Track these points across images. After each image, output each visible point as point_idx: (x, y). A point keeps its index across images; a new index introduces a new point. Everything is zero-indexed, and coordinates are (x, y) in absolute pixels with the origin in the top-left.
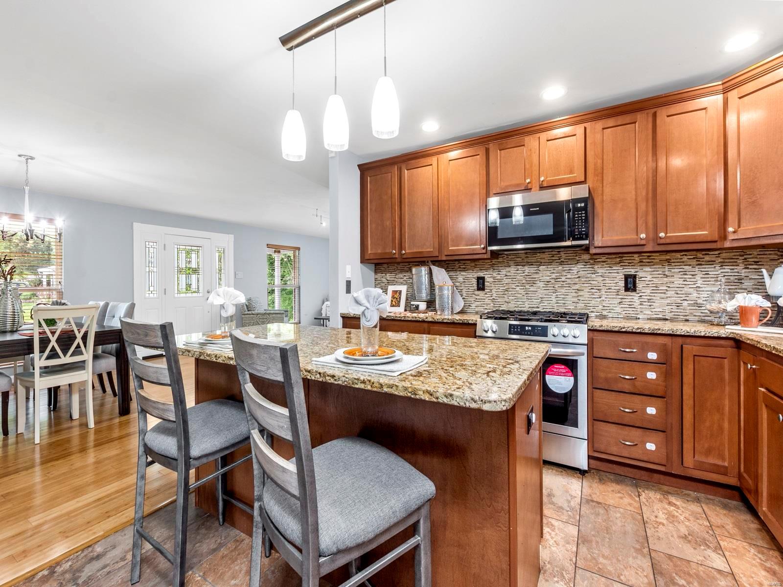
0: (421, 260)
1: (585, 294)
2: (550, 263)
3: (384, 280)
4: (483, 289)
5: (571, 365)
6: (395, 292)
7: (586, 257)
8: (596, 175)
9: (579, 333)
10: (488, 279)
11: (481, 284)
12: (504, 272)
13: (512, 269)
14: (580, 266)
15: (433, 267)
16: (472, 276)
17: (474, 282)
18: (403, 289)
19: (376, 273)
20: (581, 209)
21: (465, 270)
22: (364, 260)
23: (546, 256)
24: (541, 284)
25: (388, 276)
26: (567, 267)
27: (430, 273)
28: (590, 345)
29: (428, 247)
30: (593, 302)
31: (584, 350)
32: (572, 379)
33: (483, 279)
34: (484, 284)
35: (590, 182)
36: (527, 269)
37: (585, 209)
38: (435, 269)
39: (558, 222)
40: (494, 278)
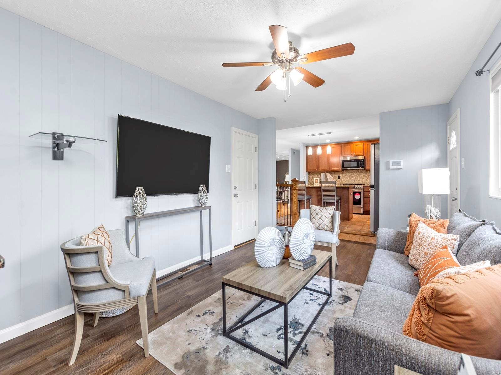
0: (323, 172)
1: (365, 180)
2: (357, 172)
3: (311, 176)
4: (340, 179)
5: (360, 193)
6: (316, 180)
7: (365, 171)
8: (366, 154)
9: (361, 186)
10: (341, 176)
11: (339, 177)
12: (345, 174)
13: (347, 174)
14: (363, 173)
15: (326, 173)
16: (337, 175)
17: (338, 177)
18: (319, 179)
19: (309, 175)
20: (363, 161)
21: (335, 174)
22: (307, 171)
23: (356, 171)
24: (354, 177)
25: (312, 175)
26: (360, 173)
27: (326, 175)
28: (363, 189)
29: (326, 168)
30: (366, 182)
31: (362, 190)
32: (360, 196)
33: (340, 176)
34: (340, 177)
35: (365, 156)
36: (351, 174)
37: (364, 161)
38: (327, 174)
39: (358, 164)
40: (342, 176)
